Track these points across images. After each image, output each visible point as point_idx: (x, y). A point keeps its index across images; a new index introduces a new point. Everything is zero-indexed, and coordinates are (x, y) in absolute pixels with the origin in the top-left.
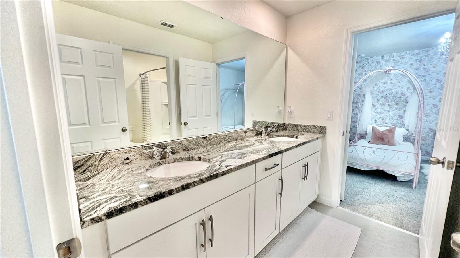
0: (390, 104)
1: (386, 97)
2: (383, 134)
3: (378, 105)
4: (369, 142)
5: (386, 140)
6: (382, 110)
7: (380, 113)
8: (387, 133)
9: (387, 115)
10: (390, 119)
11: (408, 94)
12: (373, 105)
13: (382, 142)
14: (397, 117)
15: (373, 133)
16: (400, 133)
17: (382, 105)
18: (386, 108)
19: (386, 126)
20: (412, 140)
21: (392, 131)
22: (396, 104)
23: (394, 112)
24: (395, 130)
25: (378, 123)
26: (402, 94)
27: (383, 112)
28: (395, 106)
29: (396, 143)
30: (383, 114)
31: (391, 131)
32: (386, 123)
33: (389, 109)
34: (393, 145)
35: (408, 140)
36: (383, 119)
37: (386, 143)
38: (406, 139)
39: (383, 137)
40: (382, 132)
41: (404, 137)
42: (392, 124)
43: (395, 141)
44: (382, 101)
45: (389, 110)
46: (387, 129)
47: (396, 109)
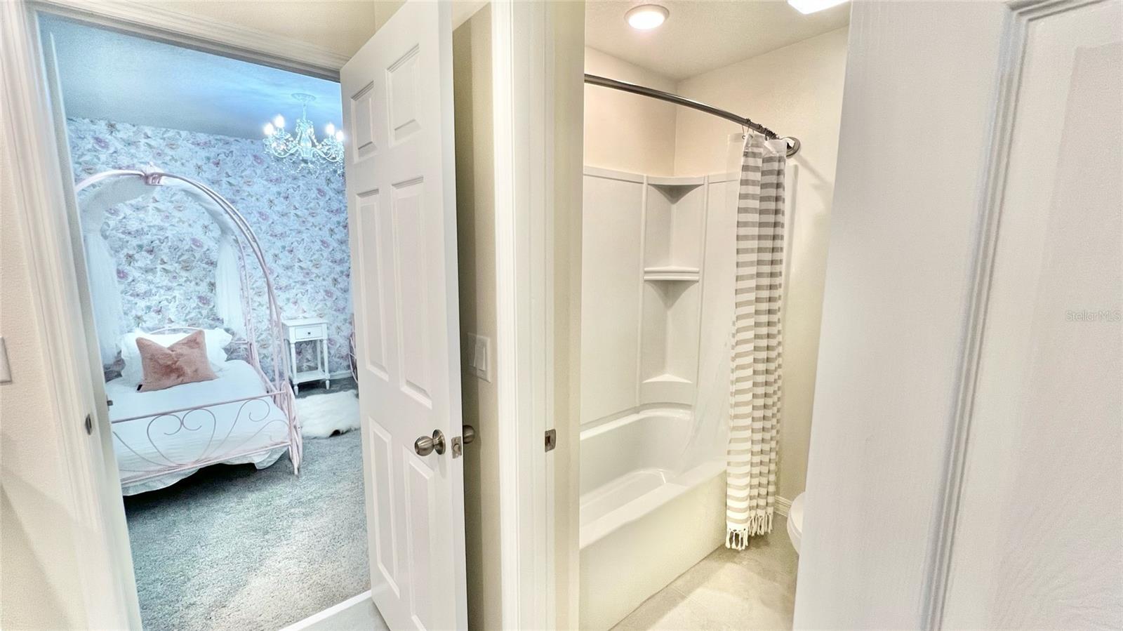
0: (167, 267)
1: (153, 247)
2: (177, 354)
3: (133, 273)
4: (139, 389)
5: (189, 370)
6: (149, 286)
7: (147, 294)
8: (185, 350)
9: (167, 300)
10: (180, 309)
11: (208, 243)
12: (119, 272)
13: (178, 377)
14: (194, 302)
15: (144, 359)
16: (215, 341)
17: (147, 271)
18: (160, 279)
19: (175, 331)
20: (242, 353)
21: (197, 343)
22: (186, 269)
23: (184, 288)
24: (204, 339)
25: (148, 323)
26: (194, 241)
27: (153, 292)
28: (184, 274)
29: (214, 369)
30: (157, 297)
31: (195, 342)
32: (171, 321)
33: (171, 282)
34: (209, 378)
35: (235, 354)
36: (160, 311)
37: (192, 378)
38: (231, 353)
39: (177, 364)
40: (171, 349)
41: (227, 350)
42: (186, 320)
43: (211, 366)
44: (144, 260)
45: (170, 284)
46: (185, 339)
47: (187, 280)
